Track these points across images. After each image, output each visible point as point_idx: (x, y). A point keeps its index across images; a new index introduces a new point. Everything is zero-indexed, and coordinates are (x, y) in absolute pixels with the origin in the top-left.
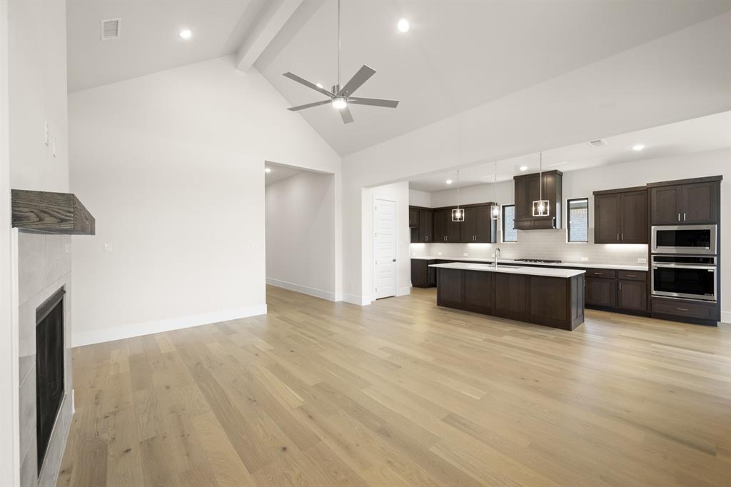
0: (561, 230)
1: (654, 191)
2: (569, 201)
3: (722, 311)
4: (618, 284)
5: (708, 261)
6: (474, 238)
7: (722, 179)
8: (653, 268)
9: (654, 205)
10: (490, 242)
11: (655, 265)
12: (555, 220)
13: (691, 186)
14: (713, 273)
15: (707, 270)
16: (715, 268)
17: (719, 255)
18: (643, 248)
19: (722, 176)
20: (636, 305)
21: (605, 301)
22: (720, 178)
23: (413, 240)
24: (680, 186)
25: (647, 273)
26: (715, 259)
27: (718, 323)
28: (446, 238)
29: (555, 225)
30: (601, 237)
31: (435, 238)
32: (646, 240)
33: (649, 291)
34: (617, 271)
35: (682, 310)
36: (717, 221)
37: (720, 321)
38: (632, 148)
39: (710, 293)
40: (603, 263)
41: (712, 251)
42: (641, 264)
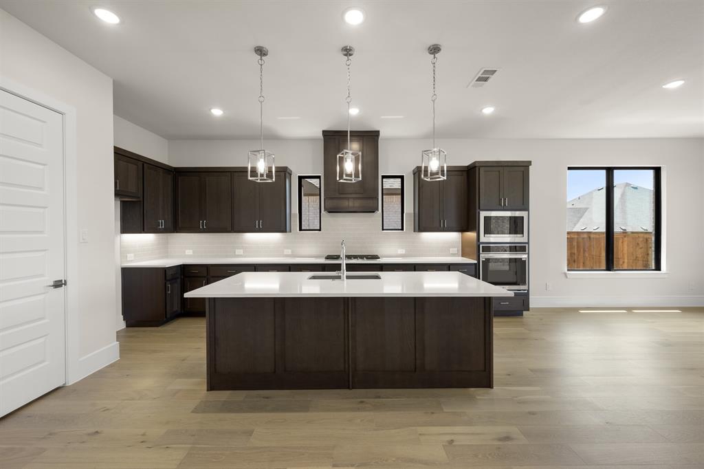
0: (377, 214)
1: (482, 171)
2: (382, 177)
3: (530, 297)
5: (522, 248)
6: (259, 223)
7: (531, 165)
8: (481, 260)
9: (482, 186)
10: (284, 230)
11: (484, 256)
13: (510, 168)
14: (525, 261)
15: (521, 259)
16: (526, 256)
17: (528, 243)
19: (530, 162)
22: (530, 163)
23: (126, 228)
24: (503, 168)
25: (476, 266)
26: (527, 245)
27: (525, 313)
28: (203, 224)
31: (179, 222)
34: (448, 266)
35: (505, 304)
36: (526, 208)
37: (528, 310)
38: (481, 111)
39: (524, 283)
40: (422, 256)
41: (524, 239)
42: (454, 255)
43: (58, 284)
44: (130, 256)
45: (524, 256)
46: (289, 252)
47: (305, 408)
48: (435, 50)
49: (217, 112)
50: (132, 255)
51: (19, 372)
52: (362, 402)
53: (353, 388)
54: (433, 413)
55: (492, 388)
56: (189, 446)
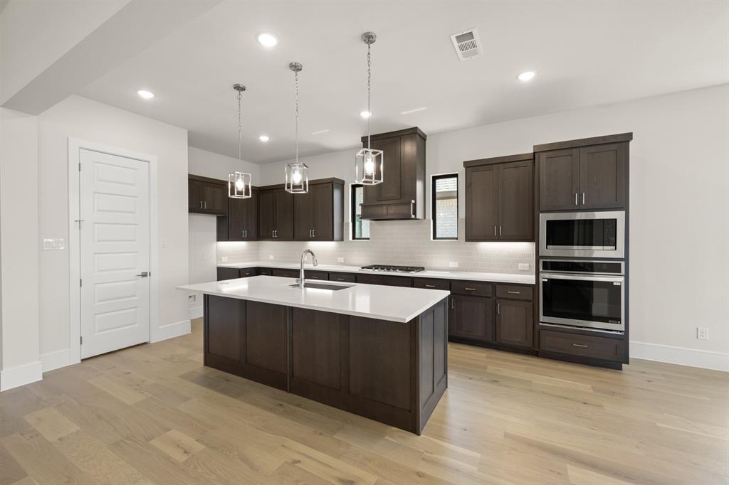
0: (425, 221)
1: (543, 160)
2: (435, 178)
3: (630, 341)
4: (496, 305)
5: (614, 268)
6: (312, 233)
7: (631, 139)
8: (541, 280)
9: (543, 178)
10: (332, 239)
11: (546, 276)
12: (415, 205)
13: (593, 149)
14: (620, 287)
15: (612, 283)
16: (622, 279)
17: (626, 259)
18: (526, 248)
19: (631, 134)
20: (518, 339)
21: (479, 333)
22: (628, 137)
24: (577, 150)
25: (534, 288)
26: (623, 264)
27: (624, 366)
29: (415, 213)
30: (474, 232)
32: (531, 237)
33: (536, 317)
34: (494, 285)
35: (581, 347)
36: (623, 205)
37: (628, 363)
38: (517, 77)
39: (617, 320)
40: (476, 271)
41: (619, 253)
42: (523, 272)
43: (144, 275)
44: (225, 259)
45: (617, 280)
46: (341, 260)
47: (237, 395)
48: (369, 38)
49: (264, 139)
50: (227, 258)
51: (119, 327)
52: (281, 405)
53: (290, 392)
54: (321, 434)
55: (418, 434)
56: (151, 395)
